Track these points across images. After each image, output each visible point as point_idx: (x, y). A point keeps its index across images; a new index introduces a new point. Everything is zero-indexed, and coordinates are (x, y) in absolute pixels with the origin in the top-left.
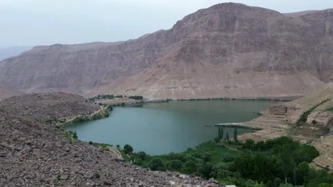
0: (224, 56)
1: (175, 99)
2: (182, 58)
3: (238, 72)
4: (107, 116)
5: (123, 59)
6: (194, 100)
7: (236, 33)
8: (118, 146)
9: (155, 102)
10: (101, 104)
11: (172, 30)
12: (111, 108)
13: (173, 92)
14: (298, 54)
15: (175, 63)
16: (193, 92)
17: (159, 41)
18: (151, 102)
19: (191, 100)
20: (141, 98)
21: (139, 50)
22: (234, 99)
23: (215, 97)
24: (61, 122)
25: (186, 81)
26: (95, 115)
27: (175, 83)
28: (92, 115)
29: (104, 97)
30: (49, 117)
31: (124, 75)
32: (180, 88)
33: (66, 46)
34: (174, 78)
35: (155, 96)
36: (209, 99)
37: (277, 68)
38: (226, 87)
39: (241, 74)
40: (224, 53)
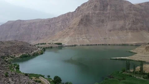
0: (102, 23)
1: (79, 44)
2: (82, 24)
3: (110, 31)
4: (42, 54)
5: (51, 26)
6: (89, 45)
7: (108, 11)
8: (49, 76)
9: (68, 46)
10: (39, 47)
11: (75, 11)
12: (44, 49)
13: (77, 41)
14: (140, 22)
15: (78, 26)
16: (88, 41)
17: (68, 17)
18: (66, 46)
19: (87, 45)
20: (61, 44)
21: (58, 22)
22: (109, 45)
23: (99, 43)
24: (12, 57)
25: (84, 35)
26: (34, 53)
27: (78, 36)
28: (33, 53)
29: (41, 44)
30: (4, 54)
31: (51, 34)
32: (81, 39)
33: (23, 21)
34: (78, 34)
35: (68, 43)
36: (96, 45)
37: (130, 29)
38: (104, 38)
39: (112, 32)
40: (103, 21)
